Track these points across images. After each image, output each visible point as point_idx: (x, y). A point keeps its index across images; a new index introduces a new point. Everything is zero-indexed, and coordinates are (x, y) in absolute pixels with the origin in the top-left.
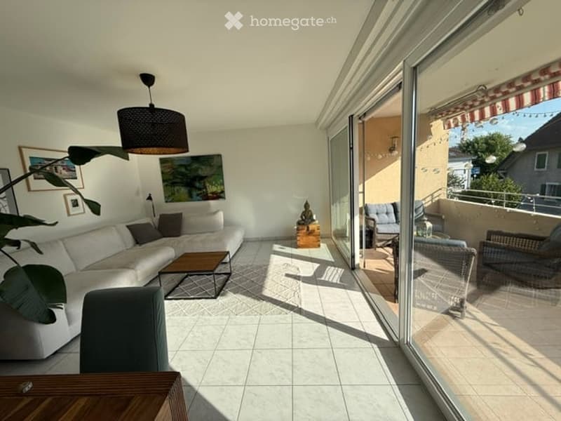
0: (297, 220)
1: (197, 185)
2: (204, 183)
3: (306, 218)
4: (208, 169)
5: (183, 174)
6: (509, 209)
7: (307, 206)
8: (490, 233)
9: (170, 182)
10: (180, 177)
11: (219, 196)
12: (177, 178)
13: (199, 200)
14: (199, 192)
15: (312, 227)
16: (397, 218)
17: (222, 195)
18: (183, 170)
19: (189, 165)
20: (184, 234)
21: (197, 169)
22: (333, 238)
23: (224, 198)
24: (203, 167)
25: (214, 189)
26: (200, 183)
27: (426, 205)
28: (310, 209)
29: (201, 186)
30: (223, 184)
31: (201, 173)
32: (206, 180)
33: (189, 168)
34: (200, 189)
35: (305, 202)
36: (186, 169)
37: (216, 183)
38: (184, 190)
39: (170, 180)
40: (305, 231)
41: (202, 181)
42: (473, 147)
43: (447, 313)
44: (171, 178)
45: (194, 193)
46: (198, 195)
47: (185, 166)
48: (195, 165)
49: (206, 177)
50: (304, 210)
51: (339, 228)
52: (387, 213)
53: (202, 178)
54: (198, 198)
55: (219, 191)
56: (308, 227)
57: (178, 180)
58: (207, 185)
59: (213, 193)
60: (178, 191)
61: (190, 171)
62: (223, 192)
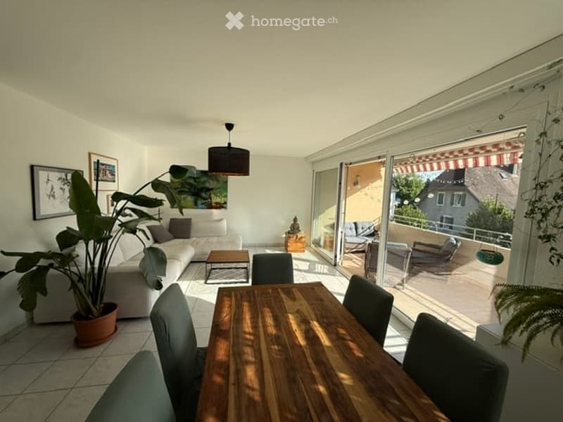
0: (287, 231)
1: (203, 195)
2: (210, 194)
3: (294, 229)
4: (215, 182)
5: (191, 185)
6: (424, 230)
7: (295, 220)
8: (415, 243)
9: (178, 190)
10: (187, 186)
11: (221, 206)
12: (185, 187)
13: (203, 208)
14: (204, 201)
15: (299, 236)
16: (357, 232)
17: (225, 205)
18: (192, 181)
19: (198, 178)
20: (193, 237)
21: (204, 182)
22: (312, 246)
23: (225, 208)
24: (211, 181)
25: (218, 200)
26: (206, 194)
27: (376, 225)
28: (298, 222)
29: (207, 196)
30: (226, 196)
31: (207, 185)
32: (212, 192)
33: (197, 180)
34: (205, 199)
35: (294, 217)
36: (195, 181)
37: (221, 195)
38: (190, 199)
39: (178, 188)
40: (294, 238)
41: (208, 193)
42: (396, 181)
43: (395, 287)
44: (180, 186)
45: (200, 202)
46: (203, 204)
47: (194, 178)
48: (203, 179)
49: (212, 189)
50: (293, 222)
51: (316, 238)
52: (351, 229)
53: (209, 190)
54: (203, 206)
55: (223, 202)
56: (297, 236)
57: (186, 190)
58: (213, 196)
59: (217, 203)
60: (184, 199)
61: (198, 182)
62: (225, 203)
